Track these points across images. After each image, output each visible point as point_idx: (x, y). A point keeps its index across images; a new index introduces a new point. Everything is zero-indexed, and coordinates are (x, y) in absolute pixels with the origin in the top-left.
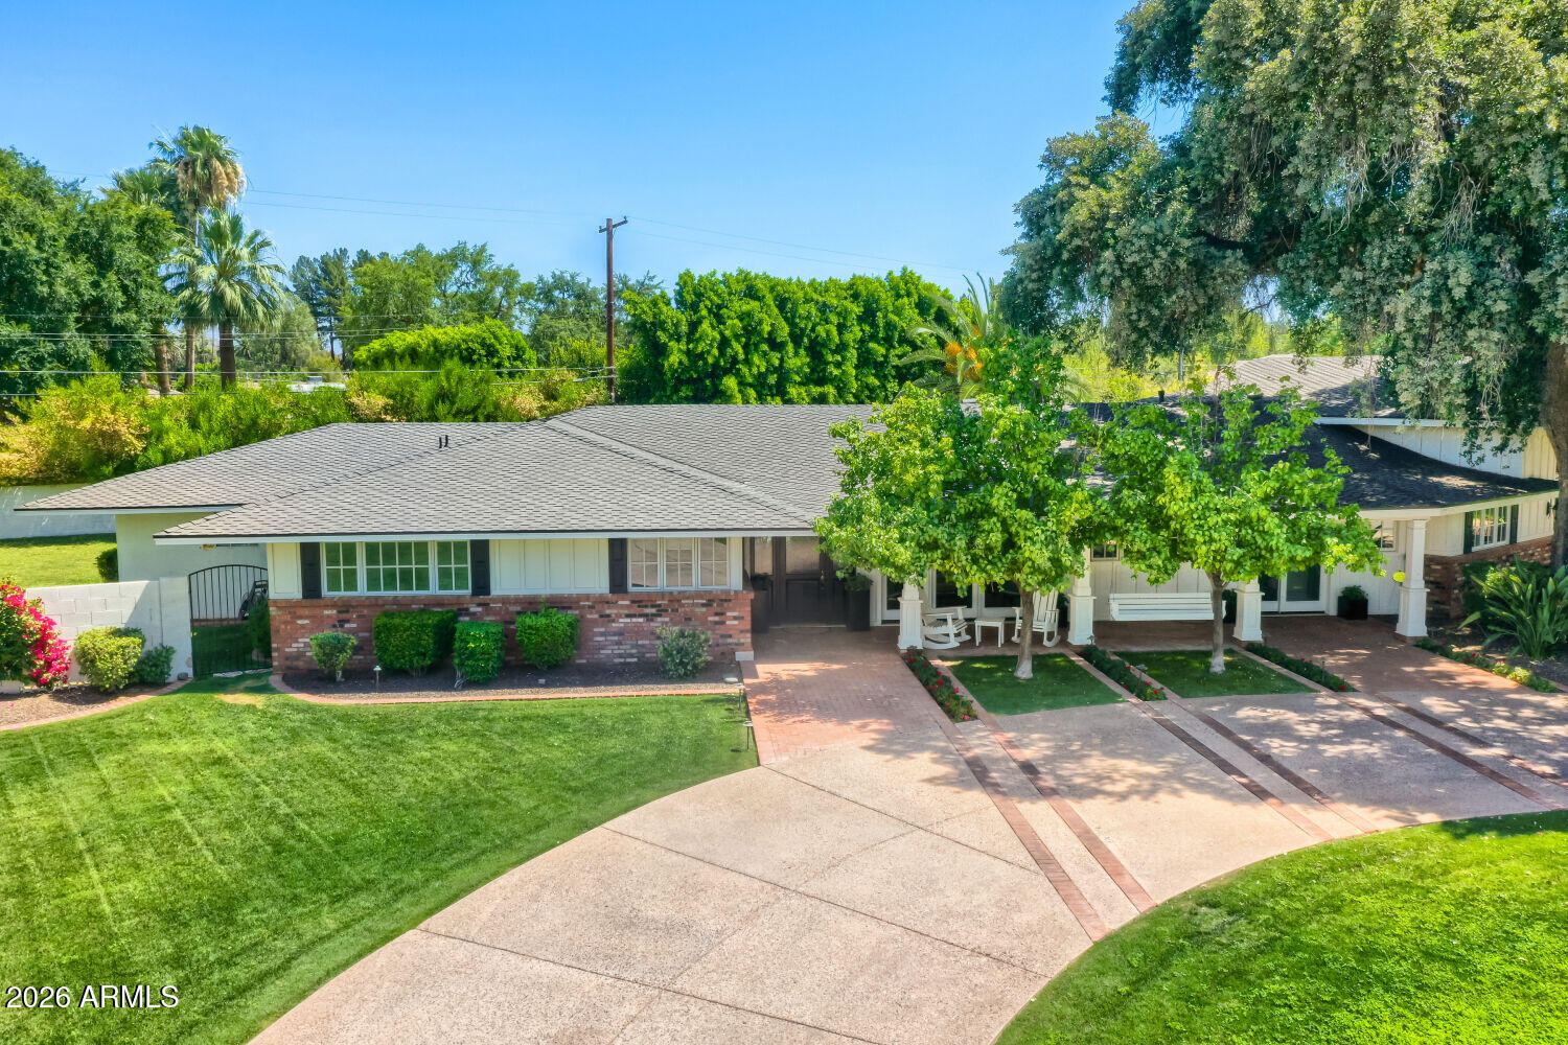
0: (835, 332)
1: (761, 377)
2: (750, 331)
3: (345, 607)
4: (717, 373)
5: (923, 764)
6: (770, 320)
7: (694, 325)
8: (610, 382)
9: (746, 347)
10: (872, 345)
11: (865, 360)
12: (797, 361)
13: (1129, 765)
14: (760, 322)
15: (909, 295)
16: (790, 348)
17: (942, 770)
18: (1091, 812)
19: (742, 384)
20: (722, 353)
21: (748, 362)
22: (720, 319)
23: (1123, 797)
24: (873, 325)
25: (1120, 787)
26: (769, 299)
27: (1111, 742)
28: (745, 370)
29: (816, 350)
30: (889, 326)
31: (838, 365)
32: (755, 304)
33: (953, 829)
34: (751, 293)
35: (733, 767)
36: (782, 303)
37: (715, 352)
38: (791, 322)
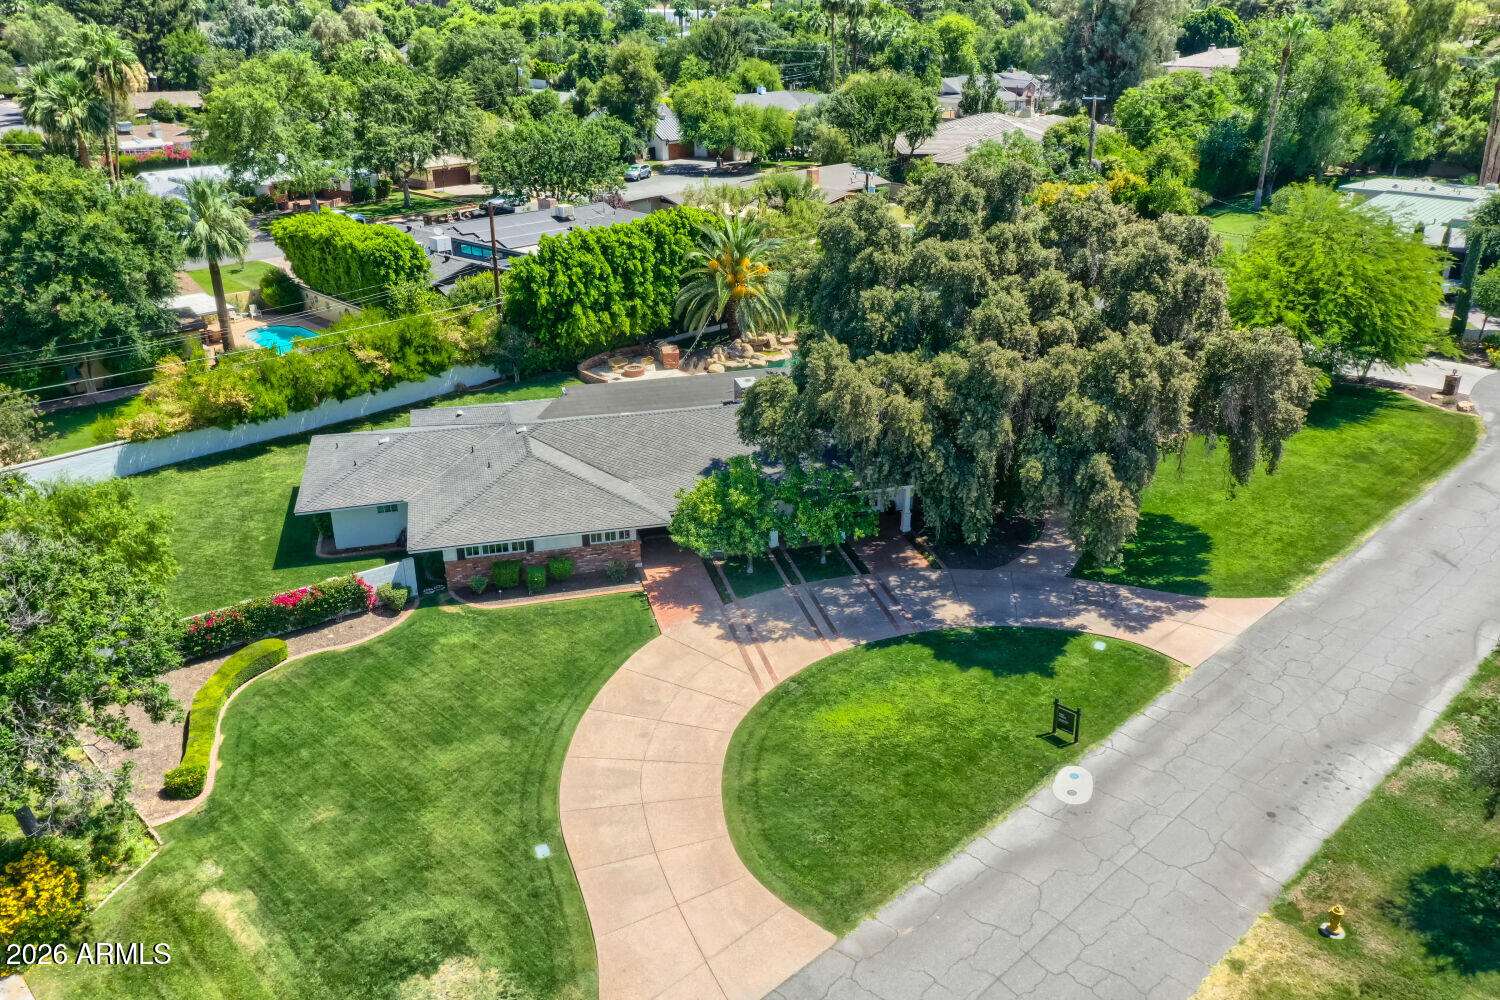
0: (639, 264)
1: (596, 302)
2: (588, 273)
3: (475, 563)
4: (570, 303)
5: (715, 630)
6: (600, 265)
7: (553, 274)
8: (499, 307)
9: (586, 285)
10: (662, 267)
11: (659, 276)
12: (616, 286)
13: (781, 624)
14: (593, 267)
15: (684, 226)
16: (612, 279)
17: (721, 632)
18: (767, 647)
19: (584, 307)
20: (571, 290)
21: (587, 294)
22: (568, 267)
23: (776, 640)
24: (662, 252)
25: (776, 636)
26: (598, 250)
27: (777, 611)
28: (586, 300)
29: (627, 277)
30: (673, 253)
31: (641, 284)
32: (589, 256)
33: (727, 659)
34: (585, 247)
35: (653, 636)
36: (605, 249)
37: (567, 291)
38: (611, 262)
